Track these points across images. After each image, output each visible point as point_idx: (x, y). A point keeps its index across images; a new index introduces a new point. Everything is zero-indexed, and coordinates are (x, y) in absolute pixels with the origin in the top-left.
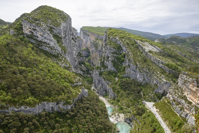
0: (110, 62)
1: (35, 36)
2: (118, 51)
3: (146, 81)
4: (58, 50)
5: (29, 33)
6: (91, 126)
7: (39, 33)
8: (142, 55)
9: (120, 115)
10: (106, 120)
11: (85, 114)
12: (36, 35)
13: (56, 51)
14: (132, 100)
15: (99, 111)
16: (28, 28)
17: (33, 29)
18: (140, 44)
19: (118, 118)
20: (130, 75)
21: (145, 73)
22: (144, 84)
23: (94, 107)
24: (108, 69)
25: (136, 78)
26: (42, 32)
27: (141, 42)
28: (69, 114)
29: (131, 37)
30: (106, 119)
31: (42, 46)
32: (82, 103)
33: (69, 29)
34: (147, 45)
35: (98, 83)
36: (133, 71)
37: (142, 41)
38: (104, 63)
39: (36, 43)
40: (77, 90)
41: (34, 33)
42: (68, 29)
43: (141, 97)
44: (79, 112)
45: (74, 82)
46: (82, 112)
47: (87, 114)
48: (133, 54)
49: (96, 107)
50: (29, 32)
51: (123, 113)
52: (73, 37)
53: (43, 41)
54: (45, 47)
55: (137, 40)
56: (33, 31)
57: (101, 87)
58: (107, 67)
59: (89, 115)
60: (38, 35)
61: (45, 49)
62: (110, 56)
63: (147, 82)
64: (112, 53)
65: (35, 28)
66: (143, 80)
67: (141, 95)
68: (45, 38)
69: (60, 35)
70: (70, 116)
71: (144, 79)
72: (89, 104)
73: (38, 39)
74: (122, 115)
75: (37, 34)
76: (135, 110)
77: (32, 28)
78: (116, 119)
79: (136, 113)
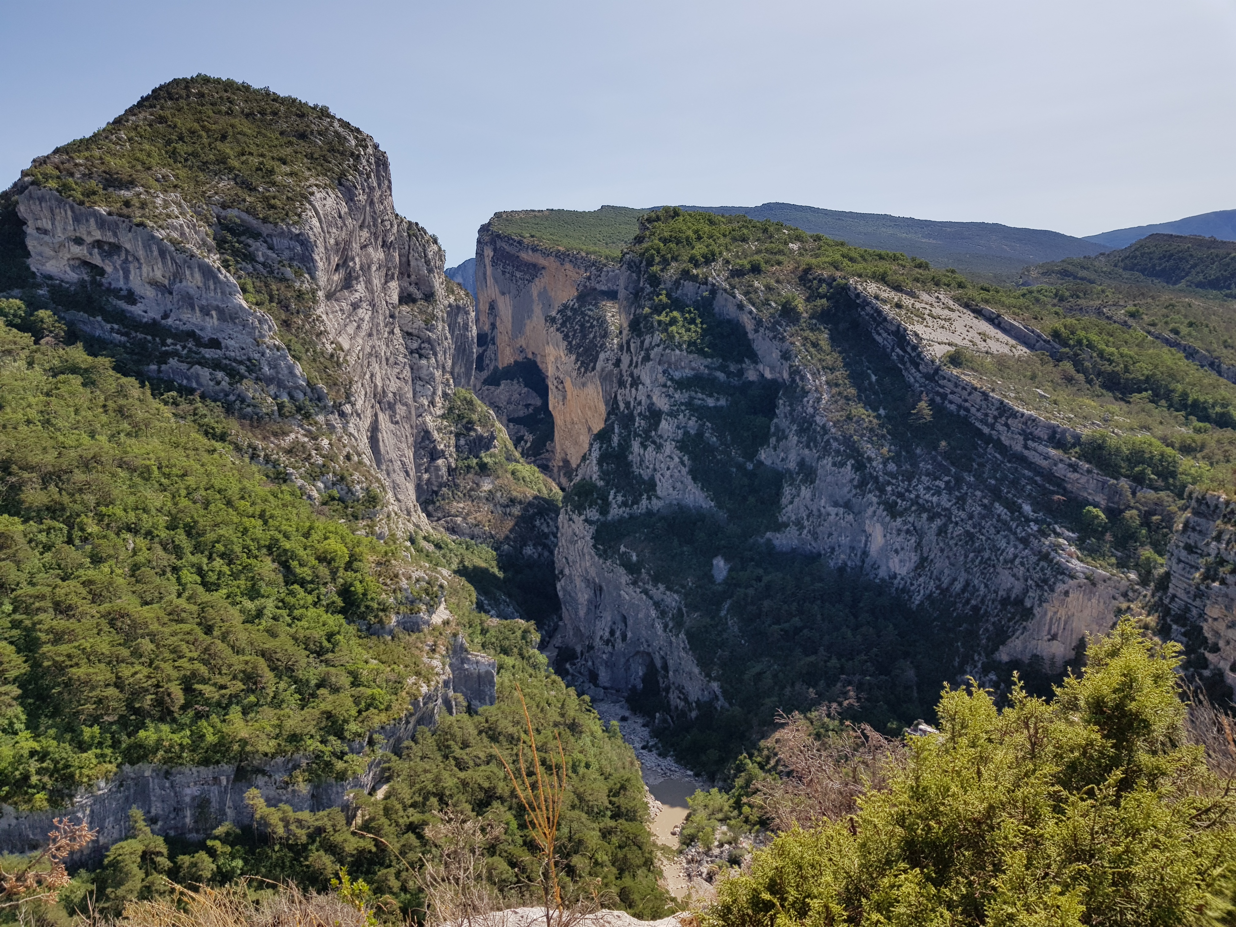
0: (669, 448)
1: (116, 293)
2: (722, 368)
3: (942, 572)
4: (280, 384)
5: (73, 276)
7: (145, 269)
8: (898, 384)
12: (121, 284)
16: (60, 236)
17: (98, 244)
18: (886, 310)
20: (815, 535)
21: (931, 519)
22: (922, 602)
24: (654, 501)
25: (865, 553)
26: (164, 263)
27: (887, 293)
31: (163, 358)
34: (937, 311)
35: (590, 601)
36: (836, 504)
37: (896, 287)
38: (630, 457)
39: (123, 339)
41: (109, 269)
45: (384, 608)
50: (73, 268)
53: (170, 321)
54: (184, 366)
55: (862, 278)
56: (97, 260)
57: (612, 633)
58: (651, 486)
60: (137, 283)
61: (188, 379)
62: (662, 403)
63: (946, 581)
64: (683, 384)
65: (115, 235)
66: (912, 565)
68: (188, 301)
71: (923, 563)
73: (137, 310)
75: (126, 277)
77: (89, 240)
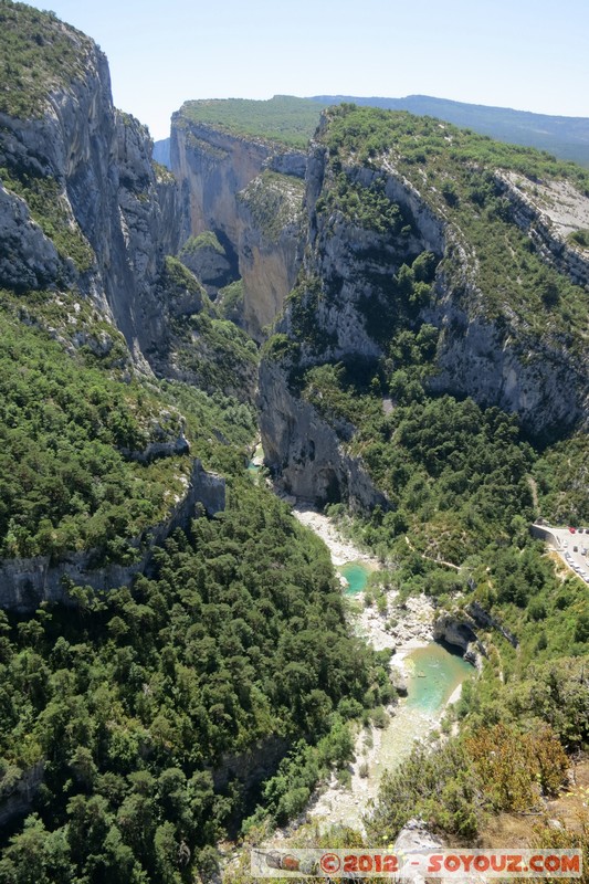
0: (348, 308)
2: (392, 242)
3: (558, 407)
4: (37, 258)
6: (250, 670)
8: (532, 258)
9: (411, 603)
10: (330, 634)
11: (215, 608)
13: (31, 262)
14: (477, 519)
15: (292, 591)
18: (524, 196)
19: (402, 622)
20: (463, 378)
21: (552, 367)
22: (542, 430)
23: (266, 568)
24: (336, 350)
25: (501, 392)
27: (526, 183)
28: (122, 614)
29: (469, 152)
30: (334, 630)
32: (196, 550)
33: (101, 128)
34: (564, 198)
35: (285, 431)
36: (481, 354)
37: (533, 178)
38: (317, 316)
40: (164, 478)
42: (93, 126)
43: (527, 501)
44: (178, 599)
45: (142, 439)
46: (197, 598)
47: (225, 607)
48: (482, 258)
49: (275, 569)
51: (427, 593)
52: (129, 172)
55: (507, 168)
57: (303, 454)
58: (334, 338)
59: (236, 615)
62: (345, 272)
63: (561, 414)
64: (360, 255)
66: (537, 402)
67: (528, 493)
69: (44, 162)
70: (126, 628)
71: (545, 400)
72: (235, 553)
74: (421, 606)
76: (493, 572)
78: (387, 628)
79: (495, 593)
